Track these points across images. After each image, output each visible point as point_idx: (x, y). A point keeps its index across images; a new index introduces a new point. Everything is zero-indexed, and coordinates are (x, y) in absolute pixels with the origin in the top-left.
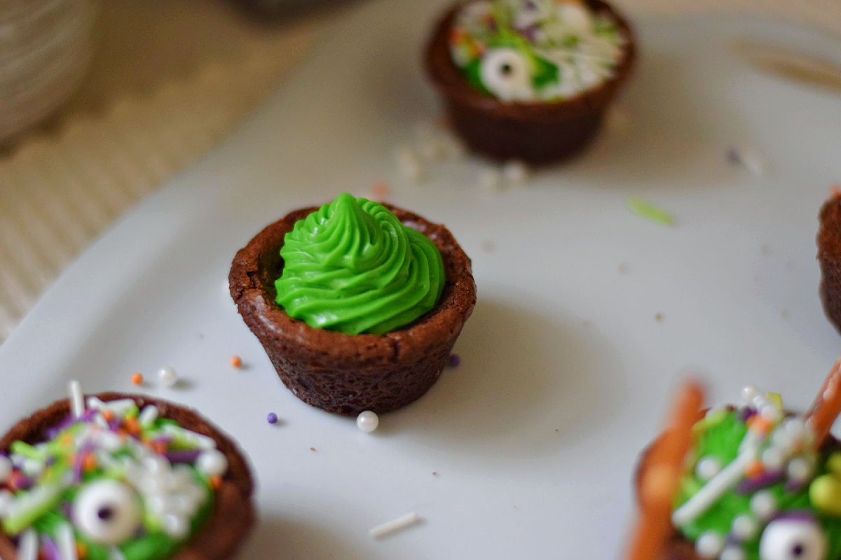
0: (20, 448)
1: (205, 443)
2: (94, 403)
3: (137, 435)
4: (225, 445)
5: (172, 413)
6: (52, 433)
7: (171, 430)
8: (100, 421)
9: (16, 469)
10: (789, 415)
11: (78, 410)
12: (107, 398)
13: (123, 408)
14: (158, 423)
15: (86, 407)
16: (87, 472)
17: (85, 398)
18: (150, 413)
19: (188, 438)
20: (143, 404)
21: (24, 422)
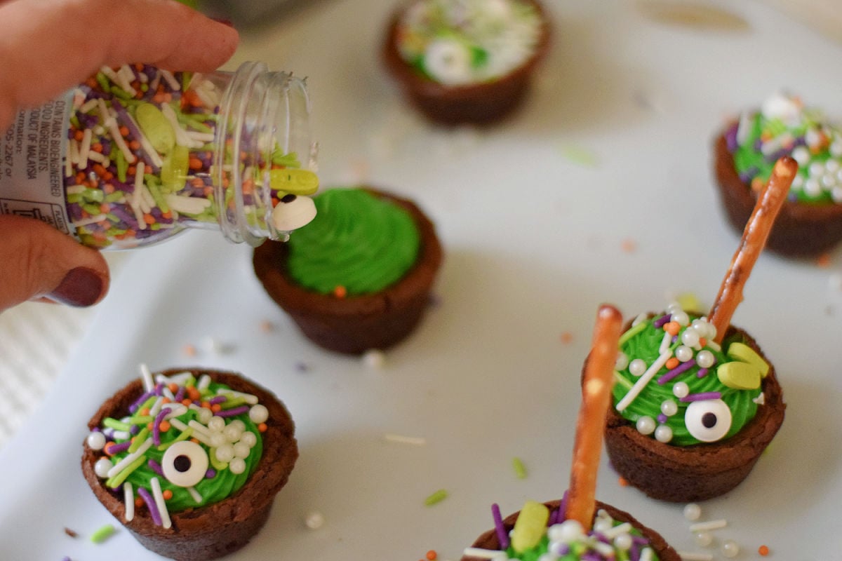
0: (109, 422)
1: (252, 399)
2: (161, 379)
3: (198, 401)
4: (266, 399)
5: (221, 378)
6: (132, 408)
7: (222, 391)
8: (167, 393)
9: (109, 439)
10: (694, 315)
11: (149, 387)
12: (169, 373)
13: (183, 380)
14: (212, 388)
15: (155, 382)
16: (164, 434)
17: (154, 376)
18: (205, 381)
19: (236, 397)
20: (198, 374)
21: (109, 401)
